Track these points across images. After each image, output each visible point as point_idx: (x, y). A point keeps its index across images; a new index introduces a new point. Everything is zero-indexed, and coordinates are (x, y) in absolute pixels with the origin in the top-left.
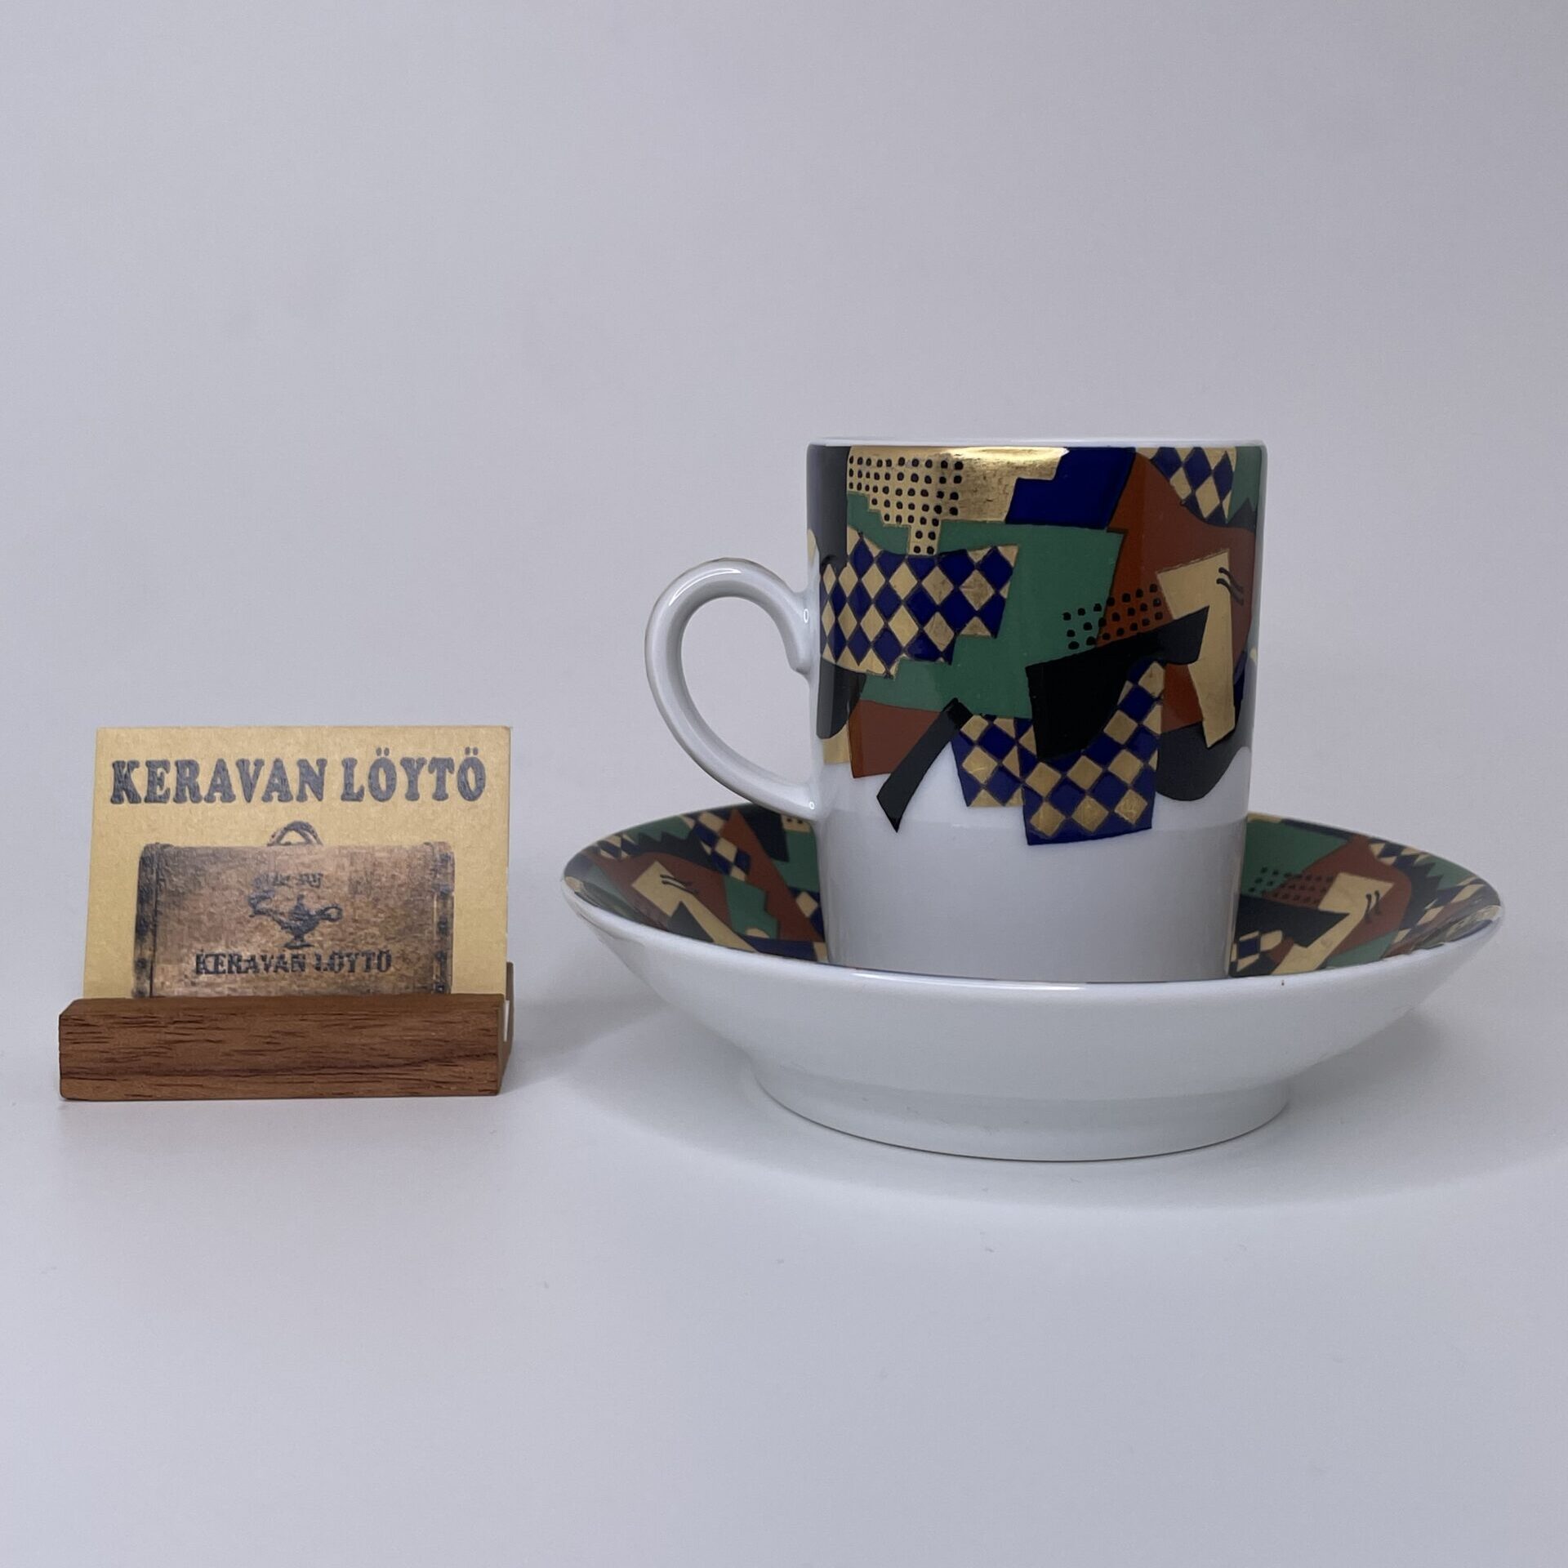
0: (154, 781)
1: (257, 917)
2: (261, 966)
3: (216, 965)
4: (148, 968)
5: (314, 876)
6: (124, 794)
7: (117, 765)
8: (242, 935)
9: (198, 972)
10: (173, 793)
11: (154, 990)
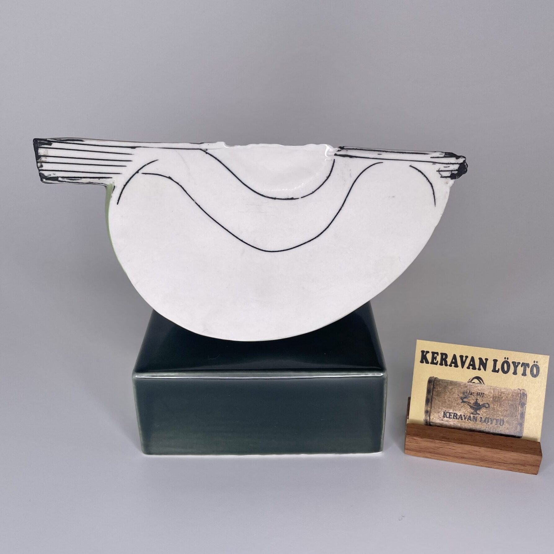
0: (434, 358)
1: (462, 403)
2: (463, 418)
3: (450, 415)
4: (429, 413)
5: (481, 393)
6: (424, 361)
7: (423, 352)
8: (458, 408)
9: (444, 417)
10: (439, 362)
11: (430, 420)
